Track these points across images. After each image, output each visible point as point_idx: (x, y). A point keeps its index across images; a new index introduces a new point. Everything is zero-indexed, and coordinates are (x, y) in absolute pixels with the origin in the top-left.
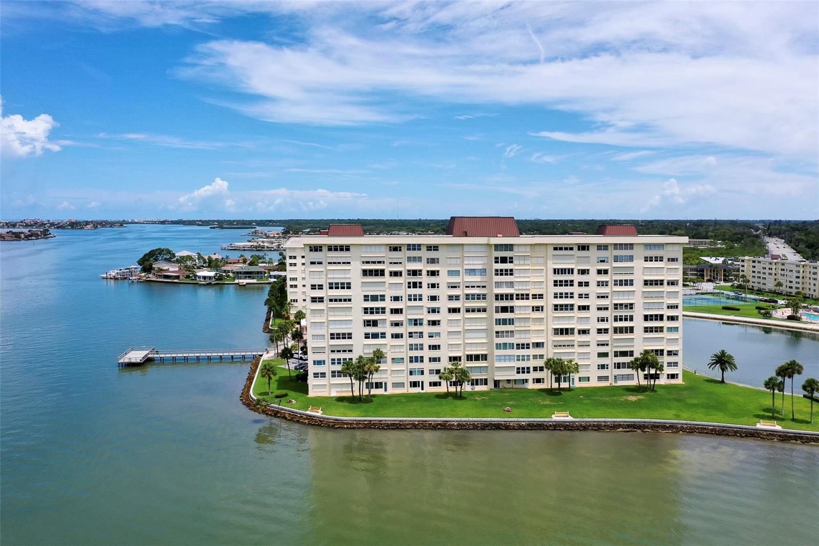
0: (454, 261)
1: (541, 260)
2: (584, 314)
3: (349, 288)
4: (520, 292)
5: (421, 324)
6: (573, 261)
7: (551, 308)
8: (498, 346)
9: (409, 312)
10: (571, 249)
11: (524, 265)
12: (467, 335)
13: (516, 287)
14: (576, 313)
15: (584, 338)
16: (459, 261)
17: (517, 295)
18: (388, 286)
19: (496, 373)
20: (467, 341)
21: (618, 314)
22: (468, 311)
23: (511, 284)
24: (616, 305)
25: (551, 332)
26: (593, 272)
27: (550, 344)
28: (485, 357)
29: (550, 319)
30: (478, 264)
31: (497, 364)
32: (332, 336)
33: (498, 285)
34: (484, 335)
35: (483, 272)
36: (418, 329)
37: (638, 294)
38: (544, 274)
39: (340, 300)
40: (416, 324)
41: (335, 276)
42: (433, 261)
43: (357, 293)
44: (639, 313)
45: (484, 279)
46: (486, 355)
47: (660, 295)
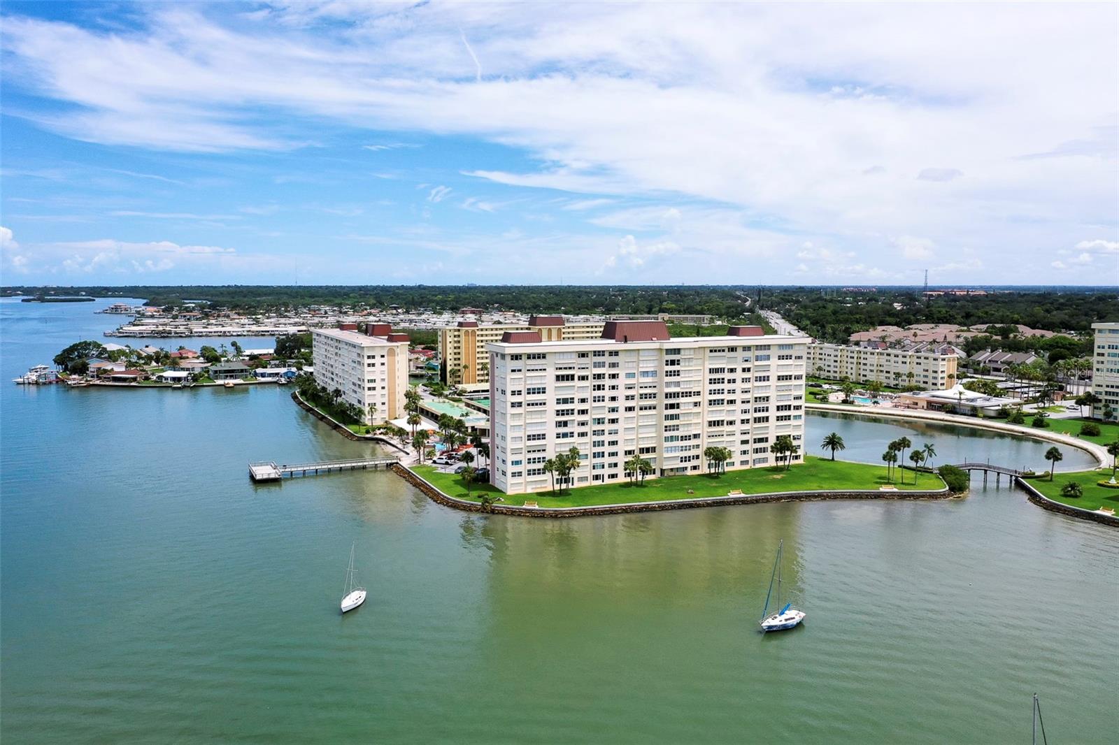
0: (630, 365)
1: (700, 362)
2: (731, 407)
3: (544, 392)
4: (684, 391)
5: (603, 423)
6: (725, 361)
7: (707, 403)
8: (667, 439)
9: (593, 412)
10: (723, 351)
11: (689, 366)
12: (640, 431)
13: (682, 386)
14: (726, 407)
15: (730, 428)
16: (635, 364)
17: (683, 393)
18: (578, 390)
19: (664, 463)
20: (640, 436)
21: (757, 406)
22: (641, 409)
23: (678, 384)
24: (756, 398)
25: (706, 424)
26: (739, 370)
27: (705, 435)
28: (654, 450)
29: (705, 413)
30: (650, 367)
31: (666, 455)
32: (529, 438)
33: (668, 385)
34: (654, 430)
35: (654, 373)
36: (600, 427)
37: (773, 388)
38: (702, 374)
39: (537, 404)
40: (599, 423)
41: (534, 382)
42: (613, 365)
43: (550, 397)
44: (772, 405)
45: (655, 379)
46: (655, 448)
47: (789, 388)
